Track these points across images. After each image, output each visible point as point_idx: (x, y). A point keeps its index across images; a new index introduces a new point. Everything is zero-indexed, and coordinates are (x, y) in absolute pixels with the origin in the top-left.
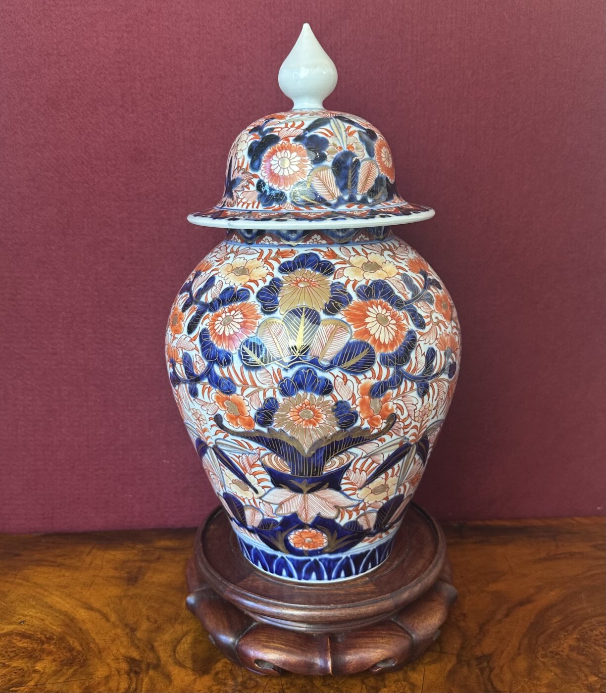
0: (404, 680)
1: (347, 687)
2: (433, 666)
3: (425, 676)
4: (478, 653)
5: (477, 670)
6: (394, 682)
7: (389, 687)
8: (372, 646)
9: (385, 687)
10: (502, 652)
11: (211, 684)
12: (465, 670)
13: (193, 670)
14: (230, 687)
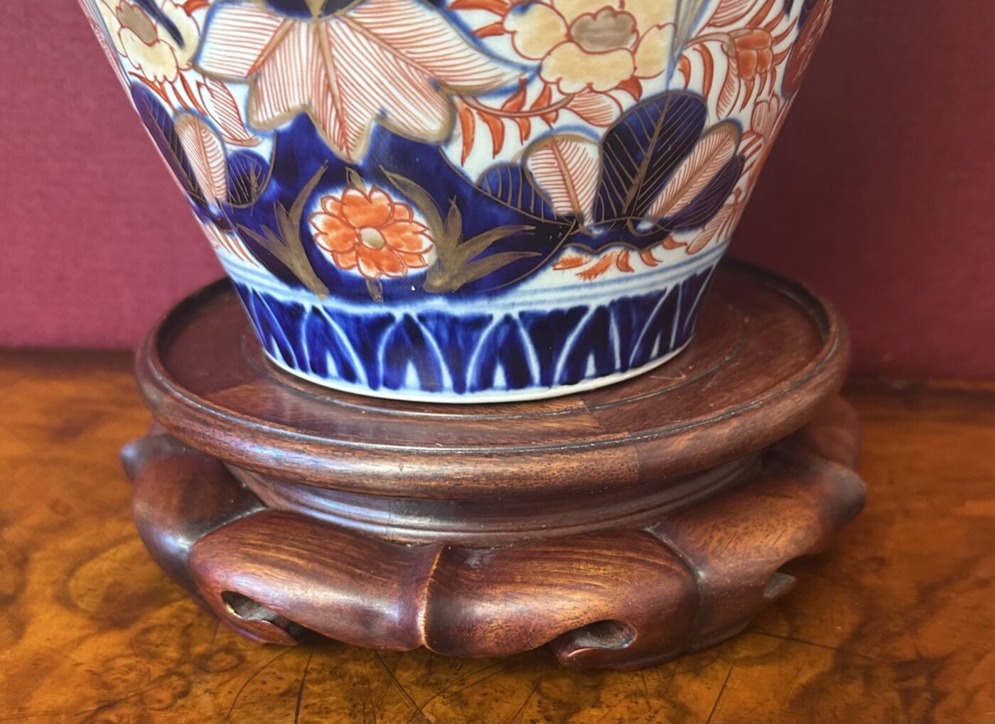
0: (659, 695)
1: (485, 695)
2: (757, 670)
3: (725, 691)
4: (905, 649)
5: (894, 695)
6: (626, 697)
7: (608, 706)
9: (596, 704)
10: (979, 657)
11: (117, 651)
12: (855, 690)
13: (93, 618)
14: (163, 664)
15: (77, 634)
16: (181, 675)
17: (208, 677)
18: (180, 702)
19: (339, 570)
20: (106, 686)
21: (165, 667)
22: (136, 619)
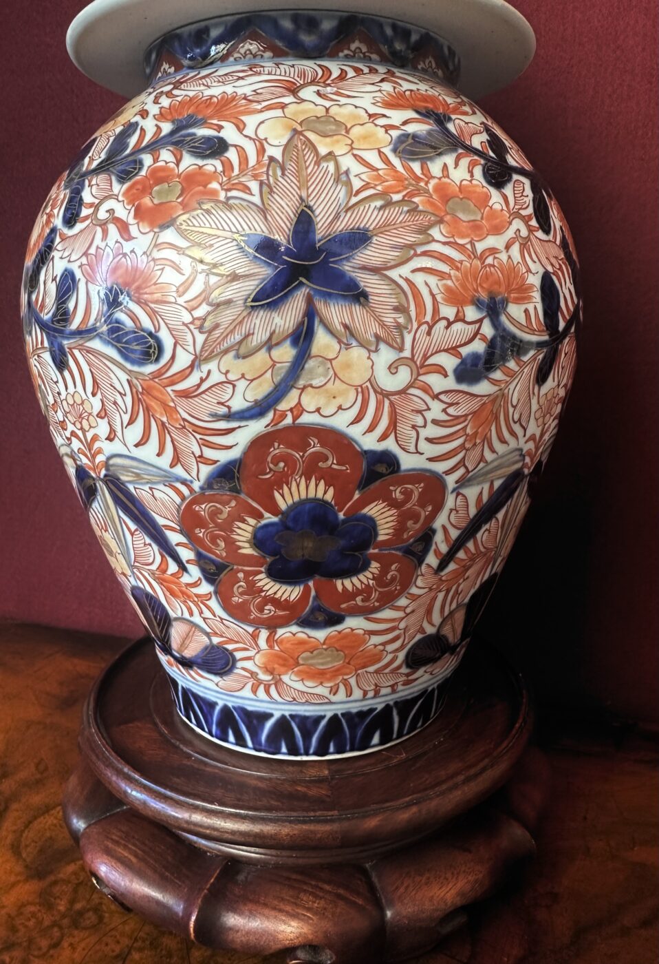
8: (288, 908)
11: (30, 899)
13: (26, 867)
14: (53, 916)
15: (12, 879)
16: (61, 928)
17: (76, 932)
18: (51, 952)
19: (155, 871)
20: (14, 929)
21: (53, 919)
22: (51, 872)
